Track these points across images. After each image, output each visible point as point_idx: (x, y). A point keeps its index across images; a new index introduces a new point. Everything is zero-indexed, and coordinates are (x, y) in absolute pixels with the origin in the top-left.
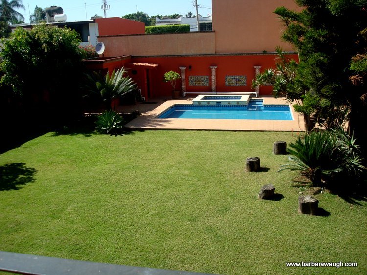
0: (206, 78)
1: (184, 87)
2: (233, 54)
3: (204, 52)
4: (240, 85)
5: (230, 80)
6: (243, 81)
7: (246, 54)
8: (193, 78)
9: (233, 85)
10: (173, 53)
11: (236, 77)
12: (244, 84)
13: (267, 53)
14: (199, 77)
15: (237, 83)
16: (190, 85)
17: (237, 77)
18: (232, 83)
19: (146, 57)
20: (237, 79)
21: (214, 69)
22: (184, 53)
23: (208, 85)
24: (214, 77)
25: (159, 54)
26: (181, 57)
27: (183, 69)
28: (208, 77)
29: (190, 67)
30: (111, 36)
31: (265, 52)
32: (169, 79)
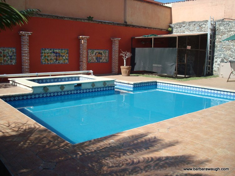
2: (52, 16)
4: (61, 62)
5: (48, 55)
6: (65, 56)
7: (70, 18)
9: (52, 62)
11: (55, 51)
12: (66, 61)
13: (92, 20)
15: (57, 60)
17: (57, 51)
18: (51, 60)
20: (56, 53)
23: (14, 62)
31: (90, 18)
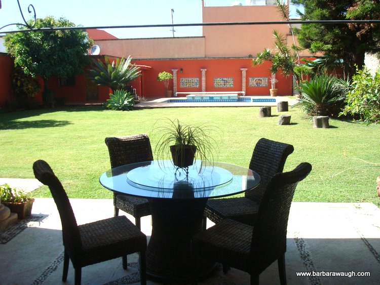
0: (196, 80)
1: (175, 88)
3: (194, 56)
4: (228, 86)
5: (219, 82)
6: (231, 82)
8: (184, 80)
9: (221, 86)
10: (165, 57)
11: (224, 79)
12: (232, 86)
13: (252, 57)
14: (190, 79)
15: (225, 85)
16: (182, 86)
18: (221, 84)
19: (139, 60)
20: (225, 81)
21: (204, 71)
22: (176, 56)
23: (198, 86)
24: (204, 79)
25: (152, 57)
26: (173, 60)
27: (175, 71)
28: (198, 79)
29: (182, 70)
30: (106, 40)
31: (250, 56)
32: (162, 78)
